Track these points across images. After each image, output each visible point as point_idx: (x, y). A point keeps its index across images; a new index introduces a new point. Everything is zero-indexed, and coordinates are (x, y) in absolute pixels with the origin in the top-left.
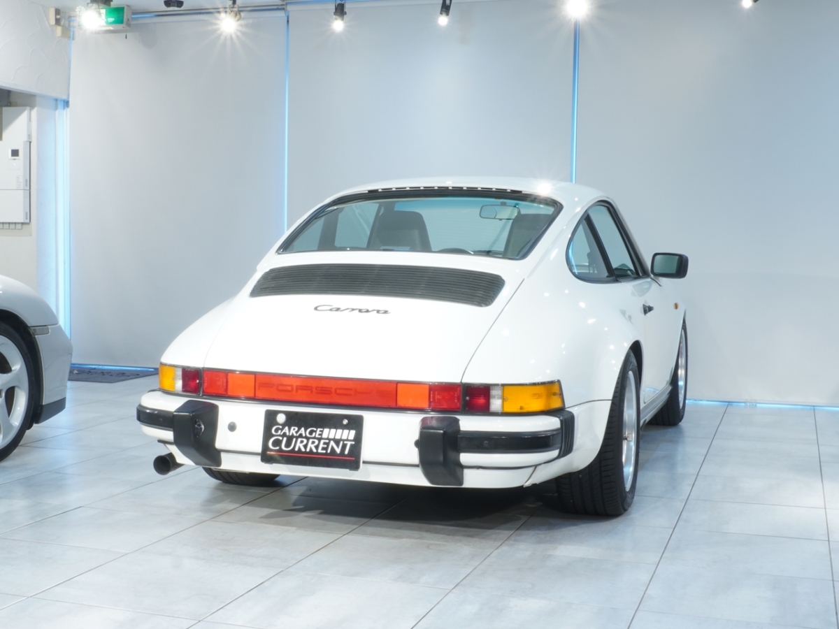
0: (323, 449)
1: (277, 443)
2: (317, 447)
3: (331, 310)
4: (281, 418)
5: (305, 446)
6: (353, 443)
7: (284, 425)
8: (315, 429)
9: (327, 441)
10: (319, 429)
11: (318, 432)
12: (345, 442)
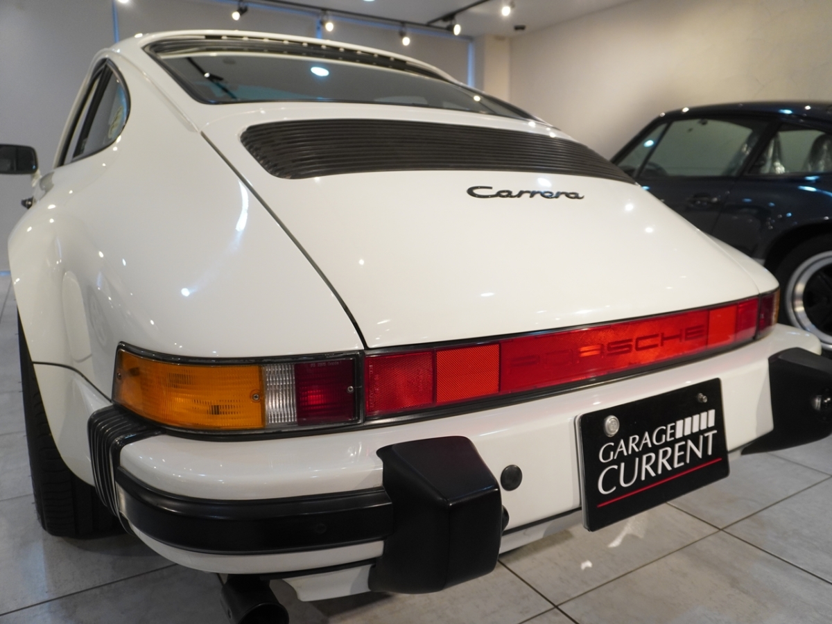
0: (681, 459)
1: (612, 479)
2: (671, 461)
3: (499, 194)
4: (612, 425)
5: (655, 467)
6: (715, 432)
7: (616, 439)
8: (664, 428)
9: (683, 443)
10: (669, 426)
11: (669, 432)
12: (706, 435)
